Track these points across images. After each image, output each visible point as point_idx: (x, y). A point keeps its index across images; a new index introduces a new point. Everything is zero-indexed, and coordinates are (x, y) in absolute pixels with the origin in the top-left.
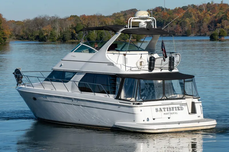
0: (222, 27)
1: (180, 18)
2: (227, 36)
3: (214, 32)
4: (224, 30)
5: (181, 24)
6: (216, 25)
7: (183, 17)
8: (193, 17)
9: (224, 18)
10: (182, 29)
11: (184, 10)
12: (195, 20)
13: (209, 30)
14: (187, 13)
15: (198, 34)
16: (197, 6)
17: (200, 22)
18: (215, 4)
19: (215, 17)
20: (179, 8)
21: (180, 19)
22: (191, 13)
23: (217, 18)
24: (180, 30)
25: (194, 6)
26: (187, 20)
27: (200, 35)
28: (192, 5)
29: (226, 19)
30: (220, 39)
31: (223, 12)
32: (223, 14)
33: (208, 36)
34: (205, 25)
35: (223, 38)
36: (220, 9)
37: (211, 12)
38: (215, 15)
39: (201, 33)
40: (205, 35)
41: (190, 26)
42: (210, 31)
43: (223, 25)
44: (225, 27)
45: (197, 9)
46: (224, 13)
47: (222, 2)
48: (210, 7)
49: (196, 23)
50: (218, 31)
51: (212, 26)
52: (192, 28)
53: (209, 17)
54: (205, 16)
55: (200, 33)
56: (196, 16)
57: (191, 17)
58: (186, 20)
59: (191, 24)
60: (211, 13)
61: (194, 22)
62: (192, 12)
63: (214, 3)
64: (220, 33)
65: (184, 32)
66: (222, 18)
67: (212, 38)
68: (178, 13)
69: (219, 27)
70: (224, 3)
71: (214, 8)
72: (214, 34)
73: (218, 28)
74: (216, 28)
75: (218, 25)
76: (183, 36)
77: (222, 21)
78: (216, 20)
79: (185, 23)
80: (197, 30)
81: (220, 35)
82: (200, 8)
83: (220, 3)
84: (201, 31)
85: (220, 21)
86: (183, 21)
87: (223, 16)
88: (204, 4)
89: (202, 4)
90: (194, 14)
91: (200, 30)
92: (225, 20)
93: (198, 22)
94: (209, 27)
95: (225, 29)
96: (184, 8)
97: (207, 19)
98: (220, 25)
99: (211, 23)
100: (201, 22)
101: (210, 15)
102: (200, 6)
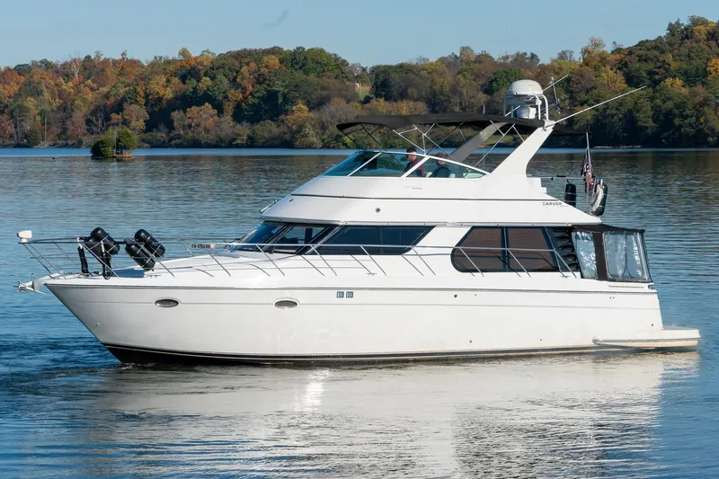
0: (126, 123)
1: (10, 97)
2: (139, 147)
3: (103, 137)
4: (129, 131)
5: (12, 112)
6: (107, 119)
7: (18, 95)
8: (47, 95)
9: (130, 98)
10: (15, 128)
11: (19, 74)
12: (51, 104)
13: (88, 130)
14: (29, 83)
15: (60, 142)
16: (56, 66)
17: (63, 108)
18: (106, 61)
19: (107, 96)
20: (8, 69)
21: (11, 100)
22: (39, 83)
23: (112, 100)
24: (11, 129)
25: (47, 65)
26: (30, 102)
27: (66, 146)
28: (42, 62)
29: (136, 101)
30: (120, 156)
31: (128, 81)
32: (127, 89)
33: (88, 147)
34: (79, 116)
35: (127, 154)
36: (120, 74)
37: (94, 82)
38: (104, 90)
39: (67, 139)
40: (78, 145)
41: (38, 118)
42: (92, 134)
43: (127, 117)
44: (133, 124)
45: (57, 72)
46: (128, 85)
47: (124, 54)
48: (91, 68)
49: (53, 111)
50: (113, 134)
51: (97, 120)
52: (43, 124)
53: (90, 96)
54: (79, 92)
55: (65, 140)
56: (53, 92)
57: (39, 93)
58: (26, 104)
59: (40, 114)
60: (95, 85)
61: (47, 108)
62: (43, 80)
63: (103, 58)
64: (118, 141)
65: (20, 135)
66: (124, 100)
67: (98, 153)
68: (5, 82)
69: (118, 124)
70: (129, 56)
71: (103, 70)
72: (102, 142)
73: (114, 125)
74: (109, 125)
75: (114, 116)
76: (18, 146)
77: (125, 105)
78: (108, 103)
79: (23, 110)
80: (56, 130)
81: (120, 146)
82: (64, 71)
83: (118, 57)
84: (69, 133)
85: (119, 108)
86: (19, 106)
87: (127, 93)
88: (75, 61)
89: (69, 60)
90: (47, 87)
91: (65, 130)
92: (131, 103)
93: (58, 108)
94: (88, 122)
95: (134, 129)
96: (21, 70)
97: (84, 100)
98: (120, 117)
99: (94, 113)
100: (66, 109)
101: (92, 89)
102: (65, 65)
